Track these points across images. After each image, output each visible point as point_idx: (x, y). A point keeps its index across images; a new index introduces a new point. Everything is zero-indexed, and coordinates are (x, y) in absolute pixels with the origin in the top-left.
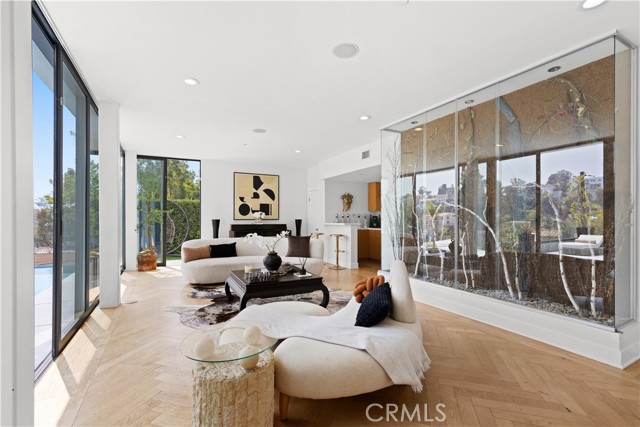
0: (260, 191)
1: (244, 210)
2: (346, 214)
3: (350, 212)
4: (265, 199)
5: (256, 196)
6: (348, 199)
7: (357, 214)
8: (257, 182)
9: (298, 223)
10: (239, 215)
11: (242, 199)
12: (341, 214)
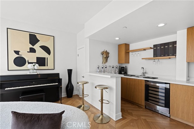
0: (37, 47)
1: (20, 61)
2: (104, 65)
3: (108, 64)
4: (41, 53)
5: (32, 50)
6: (106, 55)
7: (112, 65)
8: (33, 40)
9: (70, 72)
10: (13, 66)
11: (17, 52)
12: (101, 65)
